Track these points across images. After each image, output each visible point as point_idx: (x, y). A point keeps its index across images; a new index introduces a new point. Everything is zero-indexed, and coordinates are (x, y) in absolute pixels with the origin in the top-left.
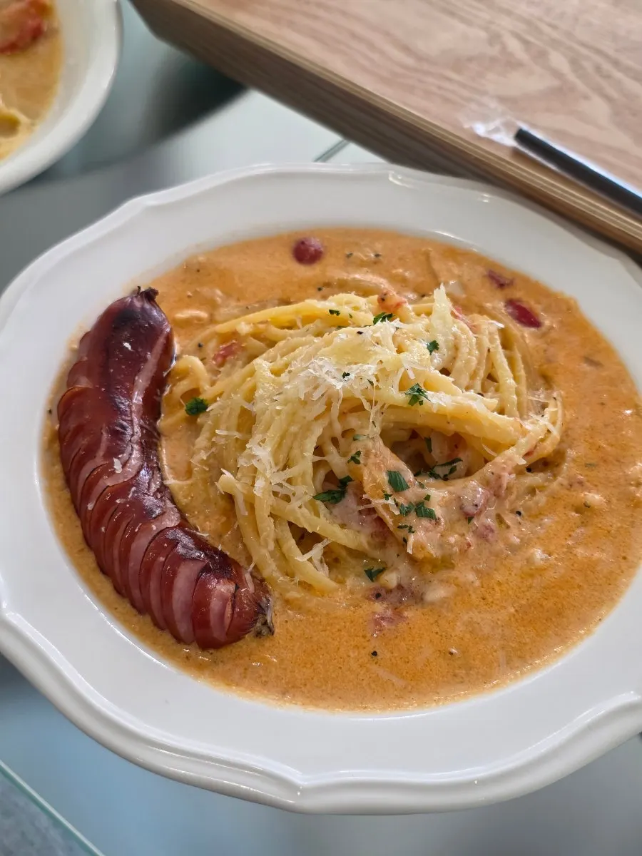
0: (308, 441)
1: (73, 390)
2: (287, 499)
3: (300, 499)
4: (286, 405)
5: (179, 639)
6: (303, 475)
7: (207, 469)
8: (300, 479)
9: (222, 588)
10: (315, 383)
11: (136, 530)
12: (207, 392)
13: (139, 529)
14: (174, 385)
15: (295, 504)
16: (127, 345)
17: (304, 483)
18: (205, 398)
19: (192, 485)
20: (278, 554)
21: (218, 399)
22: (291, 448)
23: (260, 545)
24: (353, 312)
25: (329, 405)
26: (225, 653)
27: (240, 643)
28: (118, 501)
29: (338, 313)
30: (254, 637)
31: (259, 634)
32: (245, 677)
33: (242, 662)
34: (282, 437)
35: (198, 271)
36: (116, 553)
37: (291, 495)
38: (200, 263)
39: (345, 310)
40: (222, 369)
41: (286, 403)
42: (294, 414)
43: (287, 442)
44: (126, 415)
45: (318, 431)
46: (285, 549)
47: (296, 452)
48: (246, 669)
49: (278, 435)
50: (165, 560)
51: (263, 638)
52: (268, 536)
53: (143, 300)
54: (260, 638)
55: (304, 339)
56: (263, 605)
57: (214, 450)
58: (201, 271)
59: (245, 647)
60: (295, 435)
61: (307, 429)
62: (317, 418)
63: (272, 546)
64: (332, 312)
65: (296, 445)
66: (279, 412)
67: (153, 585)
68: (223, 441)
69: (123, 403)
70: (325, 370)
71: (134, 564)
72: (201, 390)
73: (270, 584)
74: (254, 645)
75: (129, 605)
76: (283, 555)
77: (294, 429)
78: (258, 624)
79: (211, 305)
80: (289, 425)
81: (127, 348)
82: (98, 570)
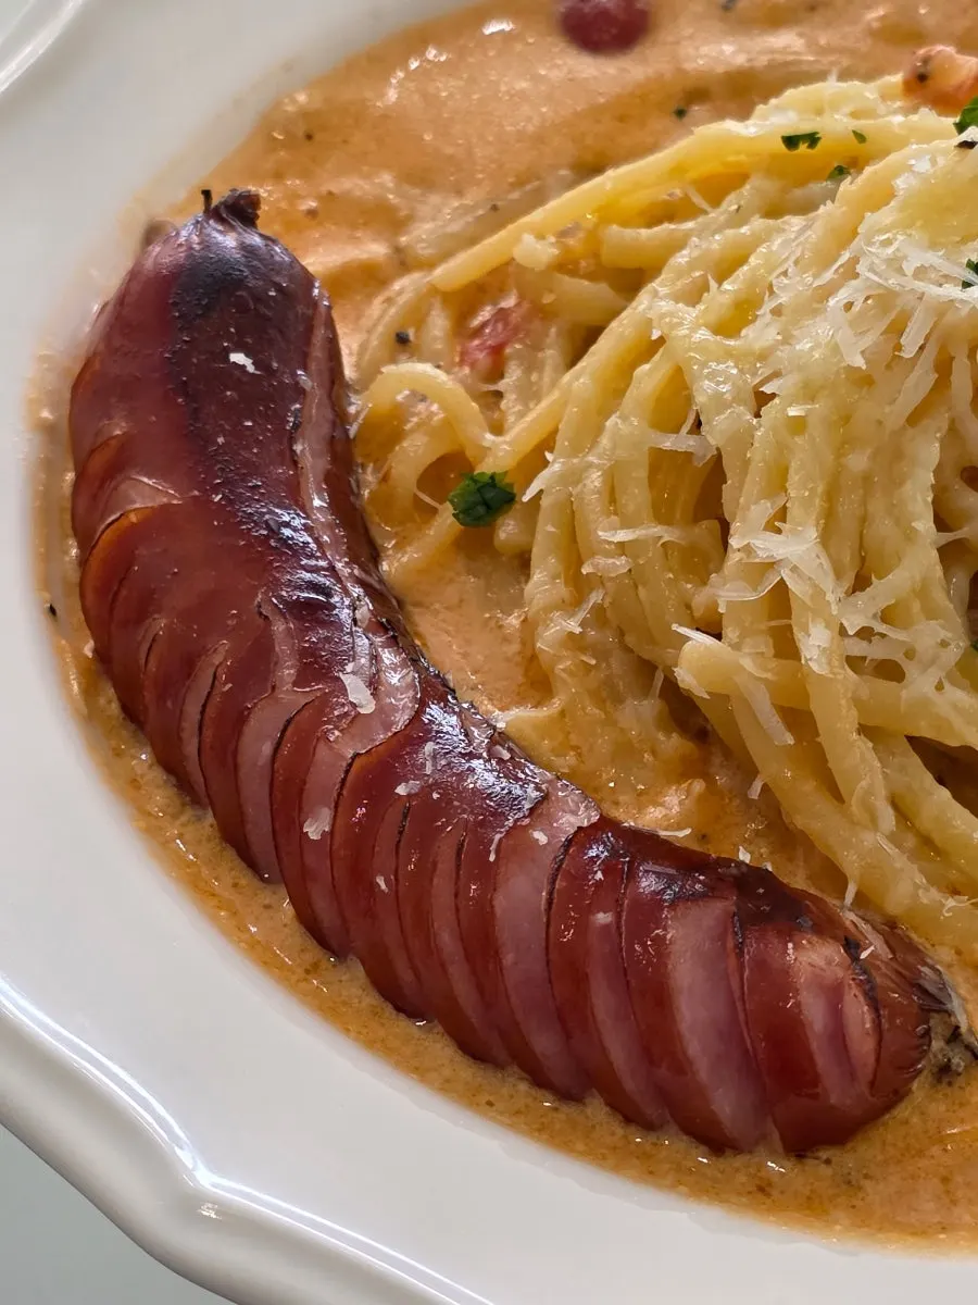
0: (908, 487)
1: (124, 523)
2: (890, 671)
3: (933, 662)
4: (812, 399)
5: (717, 1143)
6: (922, 592)
7: (593, 662)
8: (916, 607)
9: (811, 958)
10: (889, 311)
11: (492, 858)
12: (498, 453)
13: (497, 852)
14: (379, 462)
15: (920, 683)
16: (238, 358)
17: (931, 613)
18: (498, 470)
19: (562, 713)
20: (910, 841)
21: (549, 456)
22: (864, 520)
23: (853, 823)
24: (862, 124)
25: (944, 368)
26: (864, 1152)
27: (902, 1111)
28: (401, 790)
29: (812, 139)
30: (933, 1086)
31: (944, 1072)
32: (954, 1202)
33: (923, 1163)
34: (831, 496)
35: (309, 137)
36: (447, 939)
37: (899, 657)
38: (305, 114)
39: (836, 125)
40: (501, 386)
41: (809, 393)
42: (846, 419)
43: (847, 507)
44: (311, 556)
45: (928, 453)
46: (926, 821)
47: (883, 527)
48: (945, 1180)
49: (820, 489)
50: (618, 916)
51: (961, 1081)
52: (869, 792)
53: (233, 228)
54: (950, 1084)
55: (744, 230)
56: (932, 989)
57: (595, 597)
58: (318, 137)
59: (915, 1120)
60: (867, 479)
61: (893, 458)
62: (914, 418)
63: (888, 818)
64: (791, 141)
65: (877, 506)
66: (798, 425)
67: (603, 1001)
68: (621, 564)
69: (287, 525)
70: (909, 268)
71: (520, 958)
72: (469, 453)
73: (916, 929)
74: (938, 1108)
75: (523, 1087)
76: (927, 842)
77: (858, 462)
78: (937, 1044)
79: (388, 220)
80: (840, 453)
81: (243, 367)
82: (389, 1009)
